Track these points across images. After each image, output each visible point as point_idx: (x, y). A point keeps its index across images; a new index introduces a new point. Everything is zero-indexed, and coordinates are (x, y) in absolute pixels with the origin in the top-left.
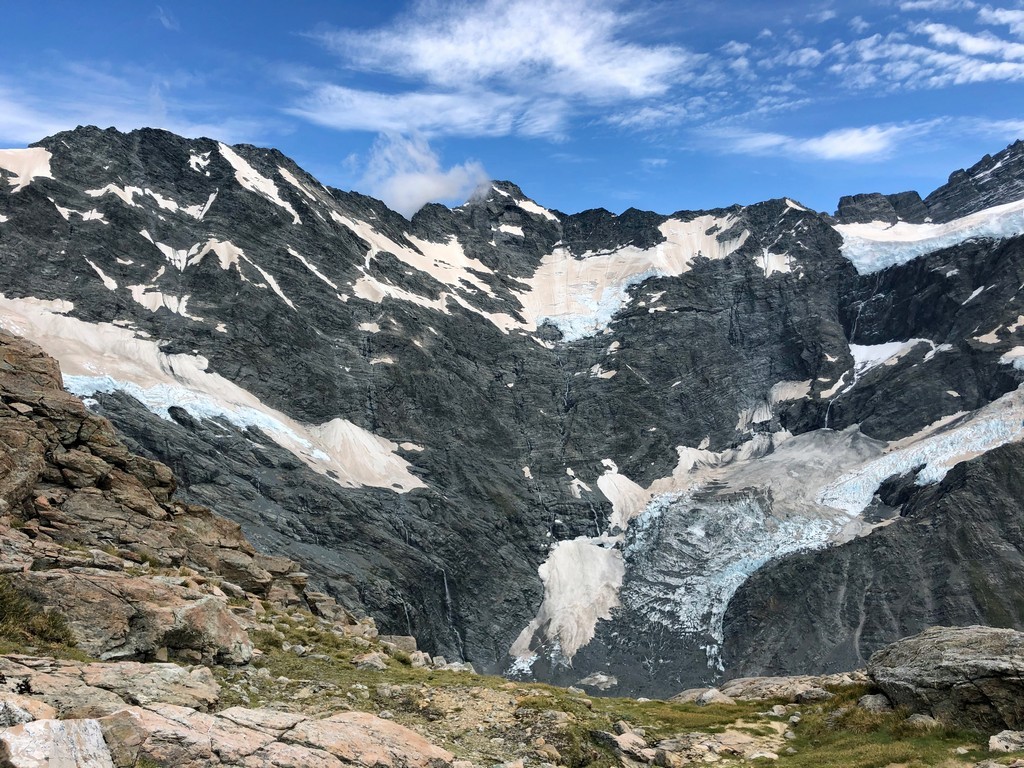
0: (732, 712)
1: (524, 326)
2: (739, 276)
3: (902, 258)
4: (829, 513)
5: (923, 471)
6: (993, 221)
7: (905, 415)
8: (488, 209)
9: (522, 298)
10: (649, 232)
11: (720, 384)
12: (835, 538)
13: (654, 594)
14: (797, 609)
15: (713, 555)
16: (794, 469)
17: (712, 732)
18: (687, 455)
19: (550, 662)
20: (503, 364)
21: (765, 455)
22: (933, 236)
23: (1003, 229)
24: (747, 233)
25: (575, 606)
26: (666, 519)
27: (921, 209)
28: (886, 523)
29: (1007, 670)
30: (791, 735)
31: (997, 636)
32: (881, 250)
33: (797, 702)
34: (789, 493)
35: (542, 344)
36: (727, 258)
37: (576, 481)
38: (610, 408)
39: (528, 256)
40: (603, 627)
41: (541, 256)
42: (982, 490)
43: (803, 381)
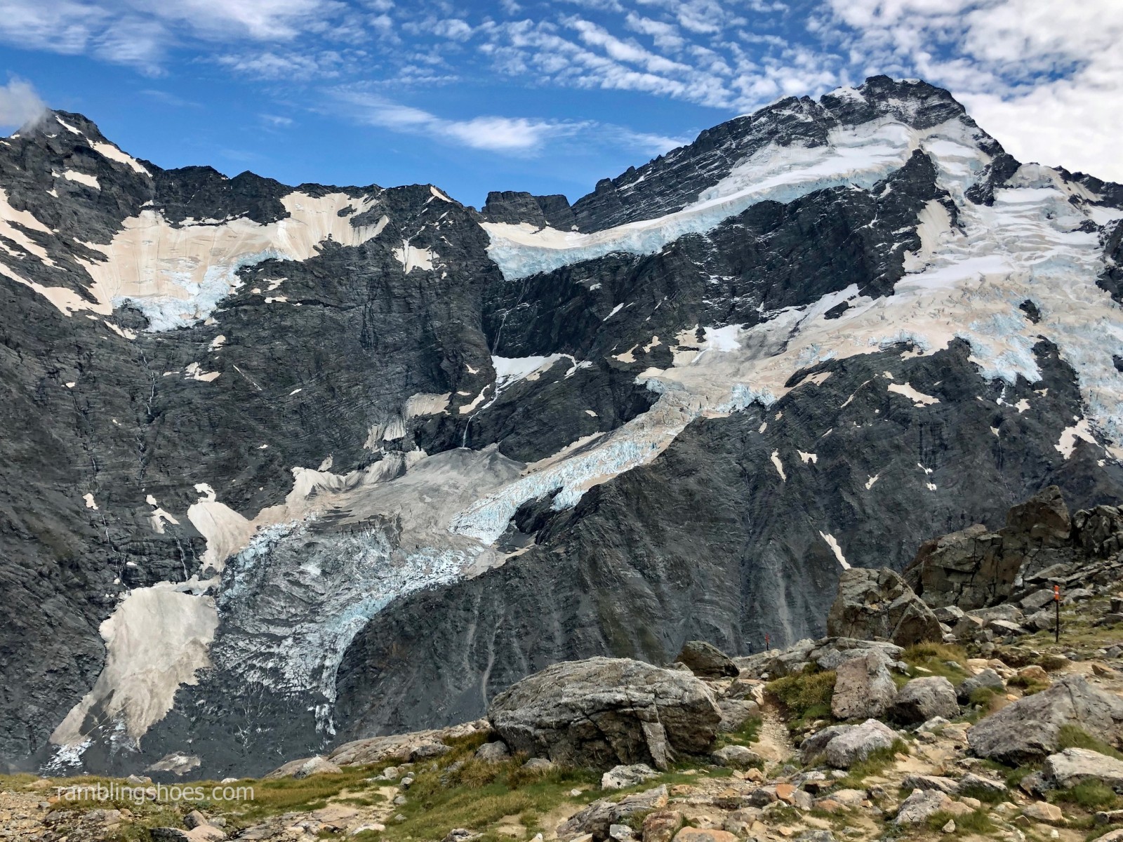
0: (337, 782)
1: (95, 308)
2: (375, 269)
3: (549, 267)
4: (462, 542)
5: (559, 495)
6: (635, 237)
7: (544, 434)
8: (48, 147)
9: (93, 270)
10: (269, 204)
11: (348, 394)
12: (467, 571)
13: (254, 649)
14: (422, 654)
15: (329, 598)
16: (427, 494)
17: (311, 809)
18: (305, 479)
19: (109, 746)
20: (60, 356)
21: (395, 478)
22: (578, 245)
23: (643, 246)
24: (385, 220)
25: (150, 671)
26: (275, 556)
27: (567, 216)
28: (520, 552)
29: (622, 701)
30: (402, 800)
31: (614, 667)
32: (528, 256)
33: (411, 761)
34: (420, 521)
35: (119, 332)
36: (362, 247)
37: (159, 512)
38: (210, 419)
39: (104, 215)
40: (186, 694)
41: (123, 218)
42: (614, 515)
43: (442, 393)
